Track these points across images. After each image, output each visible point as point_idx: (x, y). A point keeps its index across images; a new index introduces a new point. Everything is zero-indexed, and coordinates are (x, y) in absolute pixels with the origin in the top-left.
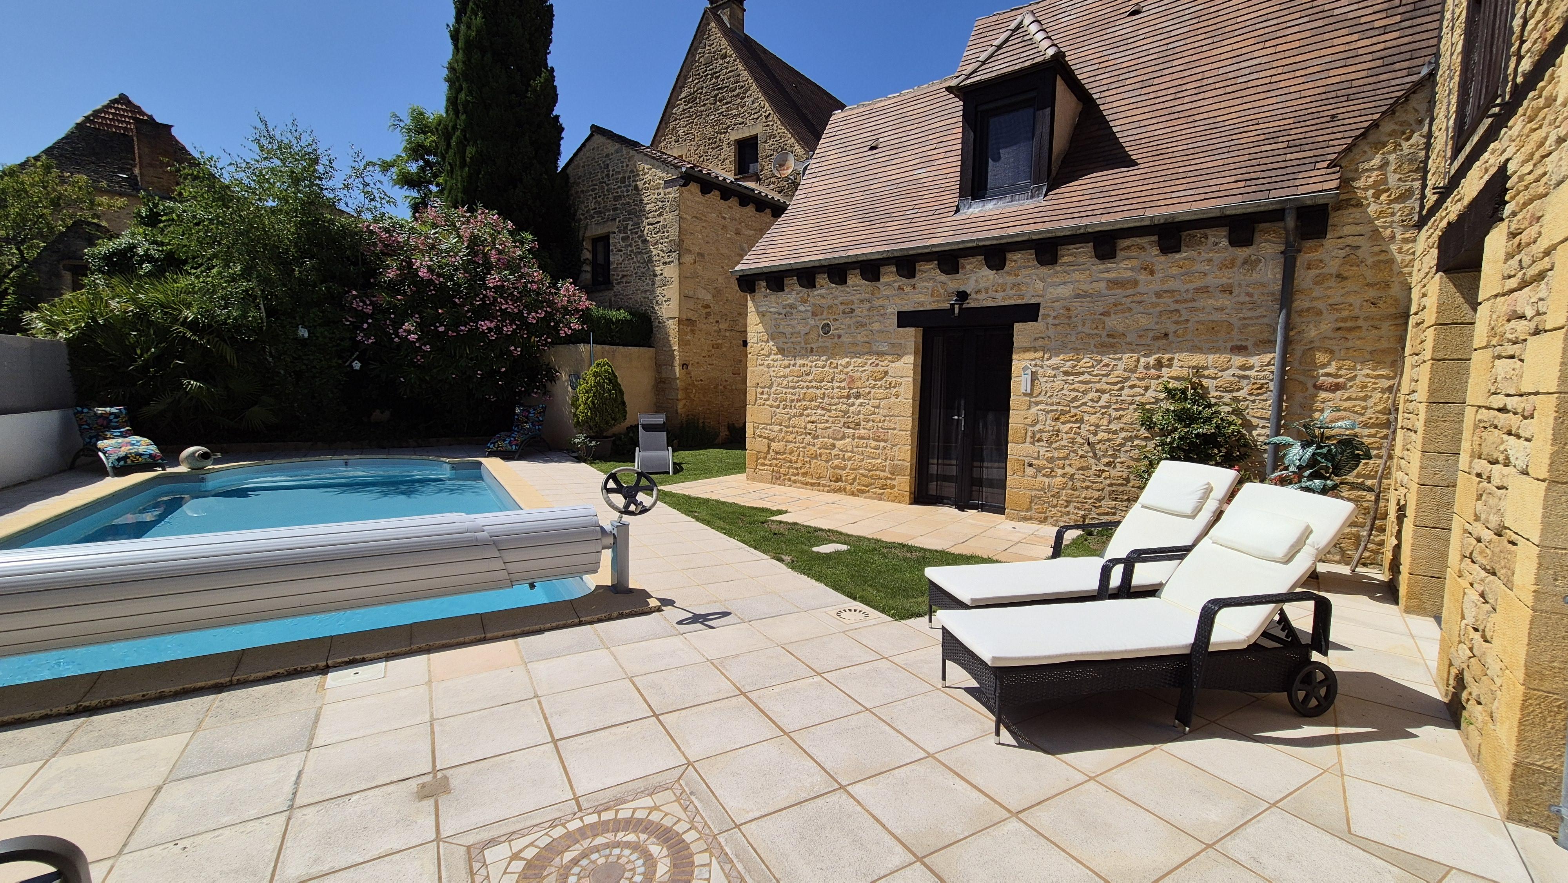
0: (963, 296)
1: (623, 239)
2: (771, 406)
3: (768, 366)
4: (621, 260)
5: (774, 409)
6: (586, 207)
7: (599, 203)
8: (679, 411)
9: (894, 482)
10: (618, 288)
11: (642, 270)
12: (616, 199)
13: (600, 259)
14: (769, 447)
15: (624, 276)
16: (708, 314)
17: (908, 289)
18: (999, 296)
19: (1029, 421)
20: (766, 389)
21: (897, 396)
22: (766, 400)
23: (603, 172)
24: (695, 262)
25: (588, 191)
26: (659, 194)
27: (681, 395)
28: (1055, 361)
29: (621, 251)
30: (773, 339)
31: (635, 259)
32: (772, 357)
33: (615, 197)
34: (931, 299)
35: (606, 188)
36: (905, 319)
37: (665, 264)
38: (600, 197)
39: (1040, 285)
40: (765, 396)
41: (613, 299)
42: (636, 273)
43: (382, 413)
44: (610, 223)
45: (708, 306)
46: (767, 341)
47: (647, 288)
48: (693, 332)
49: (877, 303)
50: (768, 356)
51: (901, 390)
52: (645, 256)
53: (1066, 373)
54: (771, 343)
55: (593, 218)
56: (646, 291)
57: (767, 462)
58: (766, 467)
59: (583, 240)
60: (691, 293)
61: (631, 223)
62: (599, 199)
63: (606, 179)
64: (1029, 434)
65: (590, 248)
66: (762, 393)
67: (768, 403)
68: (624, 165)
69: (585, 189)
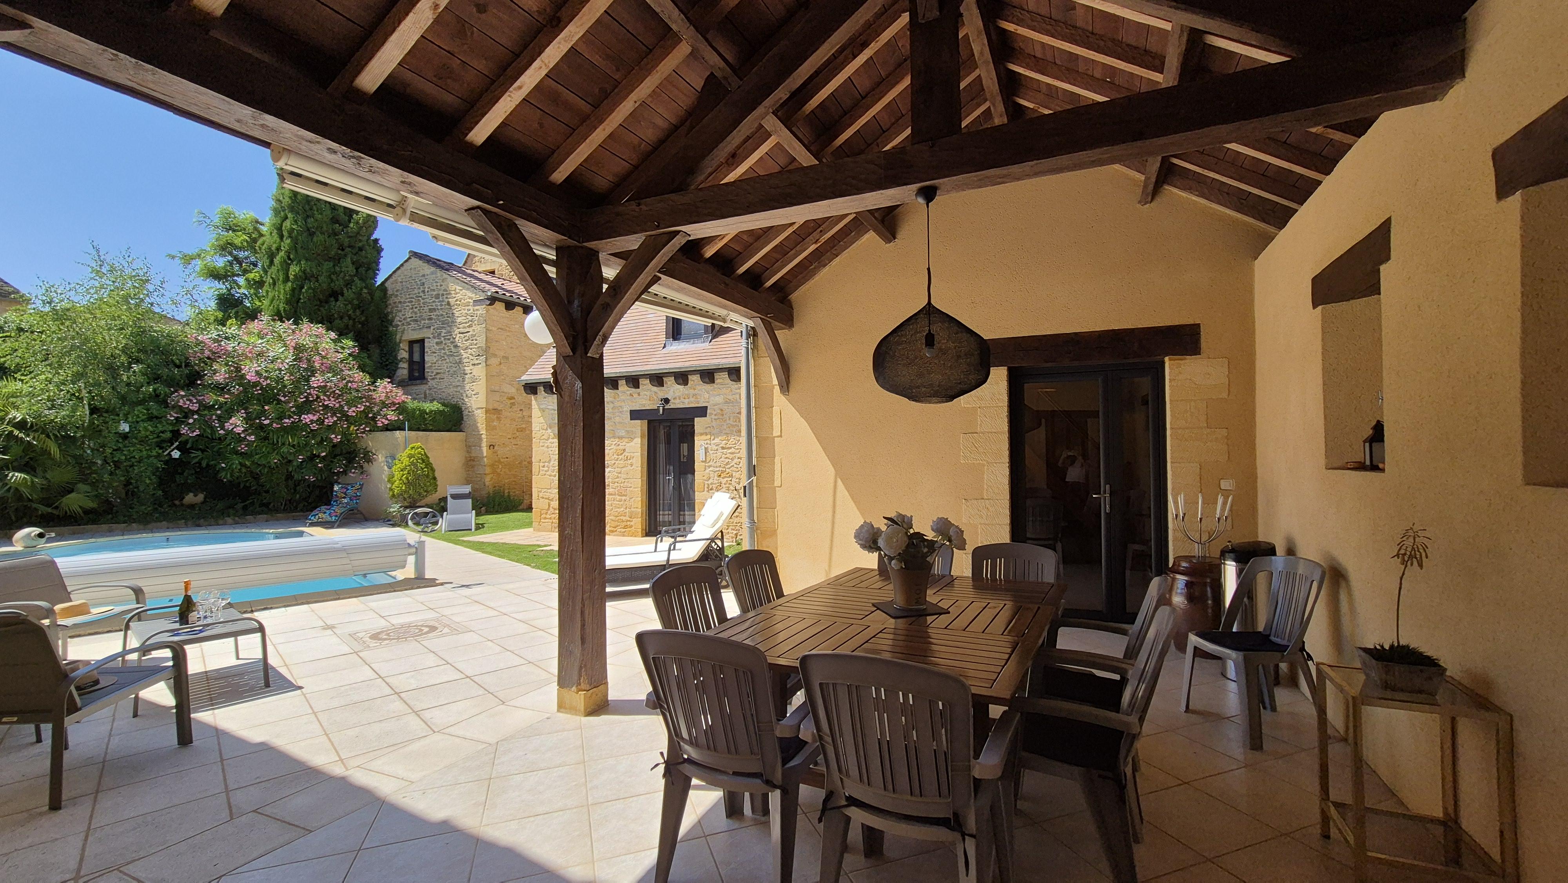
0: (667, 401)
1: (437, 343)
2: (550, 476)
3: (548, 447)
4: (435, 361)
5: (552, 477)
6: (403, 315)
7: (416, 313)
8: (487, 484)
9: (632, 523)
10: (431, 383)
11: (455, 369)
12: (431, 310)
13: (416, 357)
14: (549, 505)
15: (437, 373)
16: (513, 404)
17: (635, 396)
18: (686, 401)
19: (705, 478)
20: (546, 464)
21: (632, 465)
22: (546, 471)
23: (419, 288)
24: (500, 364)
25: (405, 302)
26: (469, 310)
27: (488, 470)
28: (717, 441)
29: (435, 353)
30: (550, 428)
31: (448, 361)
32: (550, 440)
33: (430, 309)
34: (649, 402)
35: (422, 301)
36: (635, 415)
37: (474, 365)
38: (416, 308)
39: (707, 396)
40: (546, 469)
41: (428, 392)
42: (448, 371)
43: (195, 496)
44: (425, 330)
45: (512, 398)
46: (547, 429)
47: (458, 384)
48: (499, 419)
49: (617, 404)
50: (547, 440)
51: (633, 461)
52: (457, 358)
53: (723, 448)
54: (549, 431)
55: (410, 324)
56: (457, 386)
57: (548, 516)
58: (547, 520)
59: (400, 343)
60: (497, 388)
61: (444, 331)
62: (415, 310)
63: (422, 294)
64: (706, 486)
65: (407, 349)
66: (544, 466)
67: (548, 473)
68: (439, 284)
69: (402, 301)
